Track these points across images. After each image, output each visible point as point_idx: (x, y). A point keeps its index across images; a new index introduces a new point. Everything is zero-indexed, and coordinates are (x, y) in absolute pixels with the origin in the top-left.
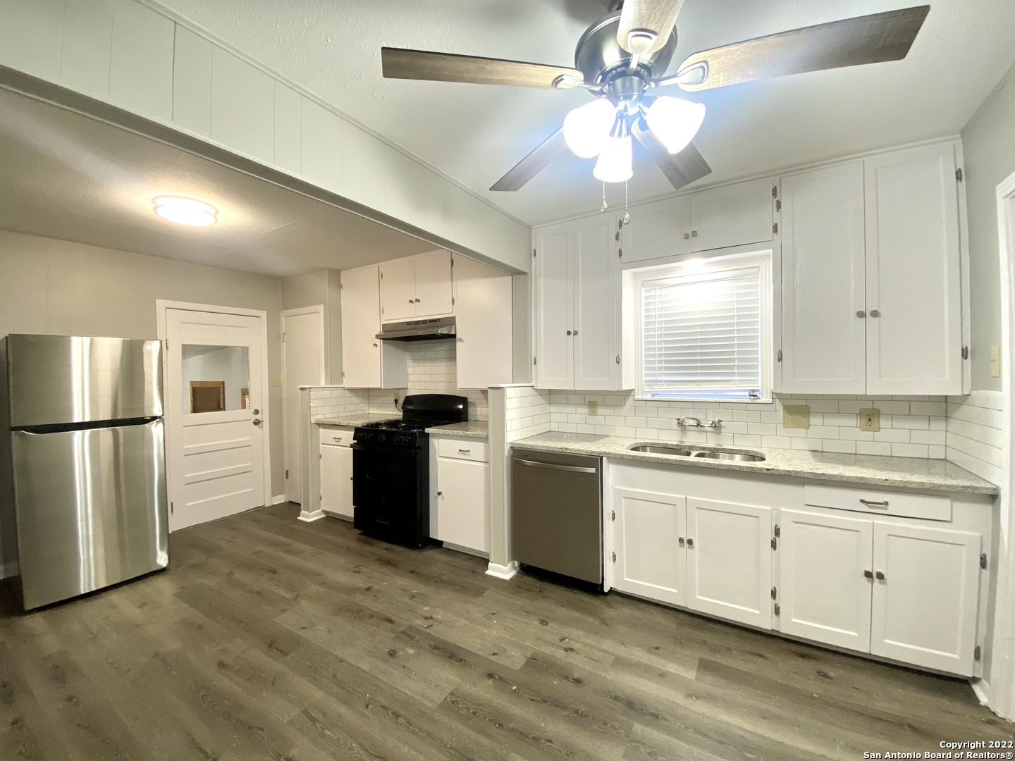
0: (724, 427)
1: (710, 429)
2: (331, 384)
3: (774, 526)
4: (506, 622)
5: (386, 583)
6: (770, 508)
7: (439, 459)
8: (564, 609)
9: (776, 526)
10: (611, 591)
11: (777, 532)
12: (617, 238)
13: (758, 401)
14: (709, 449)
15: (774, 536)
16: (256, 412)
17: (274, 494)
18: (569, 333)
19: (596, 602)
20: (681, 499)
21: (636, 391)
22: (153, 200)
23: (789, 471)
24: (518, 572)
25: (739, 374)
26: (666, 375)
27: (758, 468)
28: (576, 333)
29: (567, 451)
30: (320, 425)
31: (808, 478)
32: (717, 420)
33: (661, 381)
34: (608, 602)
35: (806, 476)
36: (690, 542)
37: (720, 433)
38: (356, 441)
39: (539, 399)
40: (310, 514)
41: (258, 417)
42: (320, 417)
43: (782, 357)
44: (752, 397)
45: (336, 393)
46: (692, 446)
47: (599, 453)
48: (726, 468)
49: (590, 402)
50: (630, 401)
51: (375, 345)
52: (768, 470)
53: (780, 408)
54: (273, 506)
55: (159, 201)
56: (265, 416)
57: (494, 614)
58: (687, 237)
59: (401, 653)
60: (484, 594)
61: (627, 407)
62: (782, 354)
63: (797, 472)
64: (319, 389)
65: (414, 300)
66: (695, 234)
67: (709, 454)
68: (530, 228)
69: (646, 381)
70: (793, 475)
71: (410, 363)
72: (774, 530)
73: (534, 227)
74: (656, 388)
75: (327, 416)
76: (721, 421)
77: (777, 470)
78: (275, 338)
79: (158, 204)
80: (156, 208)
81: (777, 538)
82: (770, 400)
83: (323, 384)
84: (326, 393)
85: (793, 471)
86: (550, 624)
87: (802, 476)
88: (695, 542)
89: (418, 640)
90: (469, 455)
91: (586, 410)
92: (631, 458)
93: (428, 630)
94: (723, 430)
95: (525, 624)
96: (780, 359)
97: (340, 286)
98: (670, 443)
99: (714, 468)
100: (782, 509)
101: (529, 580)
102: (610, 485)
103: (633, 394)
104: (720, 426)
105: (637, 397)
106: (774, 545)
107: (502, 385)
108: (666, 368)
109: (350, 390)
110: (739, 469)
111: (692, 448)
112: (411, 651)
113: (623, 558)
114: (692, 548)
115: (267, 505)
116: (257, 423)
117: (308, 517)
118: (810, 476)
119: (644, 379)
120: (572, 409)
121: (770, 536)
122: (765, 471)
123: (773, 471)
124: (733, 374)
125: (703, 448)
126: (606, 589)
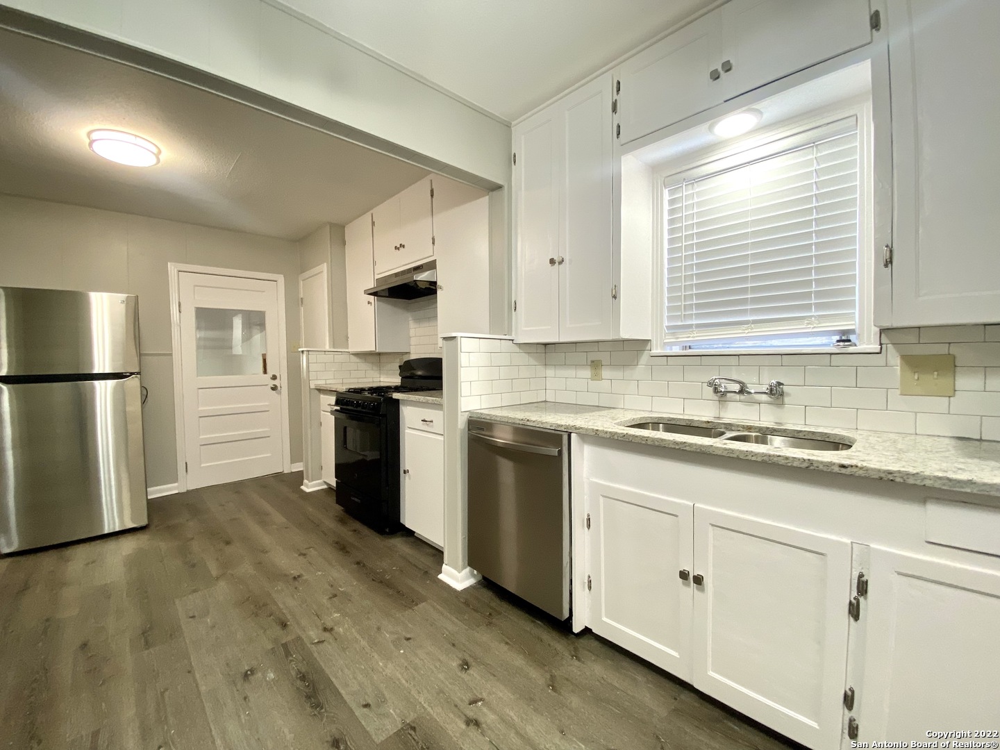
0: (789, 395)
1: (764, 398)
2: (334, 348)
3: (856, 575)
4: (416, 655)
5: (320, 573)
6: (849, 541)
7: (408, 431)
8: (506, 648)
9: (861, 576)
10: (587, 631)
11: (862, 587)
12: (614, 109)
13: (851, 349)
14: (760, 429)
15: (855, 594)
16: (274, 378)
17: (293, 461)
18: (552, 261)
19: (558, 644)
20: (687, 506)
21: (654, 342)
22: (89, 134)
23: (890, 473)
24: (479, 583)
25: (819, 306)
26: (698, 316)
27: (822, 462)
28: (560, 263)
29: (528, 423)
30: (320, 390)
31: (929, 488)
32: (774, 382)
33: (690, 326)
34: (576, 649)
35: (928, 483)
36: (698, 580)
37: (783, 404)
38: (338, 408)
39: (524, 358)
40: (310, 484)
41: (276, 382)
42: (321, 383)
43: (891, 258)
44: (841, 344)
45: (339, 358)
46: (730, 425)
47: (567, 427)
48: (759, 459)
49: (593, 362)
50: (644, 358)
51: (369, 303)
52: (843, 466)
53: (895, 359)
54: (292, 473)
55: (94, 136)
56: (283, 382)
57: (408, 639)
58: (715, 76)
59: (259, 675)
60: (416, 608)
61: (641, 367)
62: (891, 251)
63: (908, 474)
64: (320, 353)
65: (399, 246)
66: (727, 67)
67: (756, 437)
68: (508, 126)
69: (668, 327)
70: (898, 480)
71: (412, 324)
72: (855, 582)
73: (513, 123)
74: (684, 338)
75: (328, 382)
76: (782, 384)
77: (861, 468)
78: (295, 303)
79: (94, 138)
80: (91, 144)
81: (862, 599)
82: (876, 348)
83: (327, 348)
84: (329, 357)
85: (899, 472)
86: (471, 671)
87: (918, 482)
88: (708, 581)
89: (291, 661)
90: (432, 426)
91: (586, 373)
92: (608, 436)
93: (313, 648)
94: (786, 400)
95: (438, 664)
96: (889, 262)
97: (344, 243)
98: (696, 418)
99: (738, 458)
100: (873, 545)
101: (487, 595)
102: (585, 476)
103: (648, 348)
104: (782, 394)
105: (655, 351)
106: (854, 611)
107: (454, 334)
108: (698, 306)
109: (357, 355)
110: (783, 462)
111: (729, 427)
112: (271, 675)
113: (601, 584)
114: (703, 590)
115: (285, 472)
116: (275, 388)
117: (307, 486)
118: (937, 485)
119: (666, 323)
120: (570, 372)
121: (847, 593)
122: (836, 469)
123: (854, 470)
124: (808, 307)
125: (749, 428)
126: (577, 628)
